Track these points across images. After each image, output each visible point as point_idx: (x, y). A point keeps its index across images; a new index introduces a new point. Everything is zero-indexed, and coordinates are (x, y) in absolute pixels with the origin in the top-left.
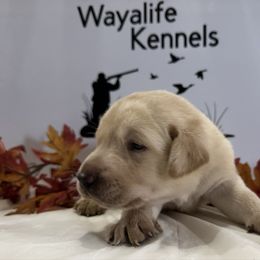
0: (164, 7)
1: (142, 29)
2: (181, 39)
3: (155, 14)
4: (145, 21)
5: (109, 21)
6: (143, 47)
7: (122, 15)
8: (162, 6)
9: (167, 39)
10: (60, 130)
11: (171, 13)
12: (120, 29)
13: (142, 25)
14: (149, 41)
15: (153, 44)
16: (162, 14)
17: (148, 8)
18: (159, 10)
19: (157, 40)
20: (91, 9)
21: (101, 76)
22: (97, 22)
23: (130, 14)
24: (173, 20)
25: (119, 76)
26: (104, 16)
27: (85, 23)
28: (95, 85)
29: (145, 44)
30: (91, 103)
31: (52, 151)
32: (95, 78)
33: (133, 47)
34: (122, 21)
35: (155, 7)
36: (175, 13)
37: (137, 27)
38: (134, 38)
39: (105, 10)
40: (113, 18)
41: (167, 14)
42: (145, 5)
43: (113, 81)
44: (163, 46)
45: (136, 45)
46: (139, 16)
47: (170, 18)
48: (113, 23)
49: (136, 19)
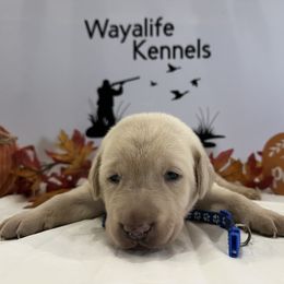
0: (163, 22)
1: (143, 42)
2: (178, 51)
3: (155, 28)
4: (146, 34)
5: (114, 33)
7: (125, 29)
8: (161, 22)
9: (165, 51)
10: (70, 134)
11: (169, 28)
12: (123, 41)
13: (143, 38)
14: (150, 52)
15: (153, 55)
16: (161, 29)
17: (149, 23)
18: (158, 25)
19: (157, 51)
20: (97, 22)
21: (106, 83)
22: (102, 34)
23: (133, 28)
24: (171, 34)
25: (122, 83)
26: (108, 29)
27: (91, 35)
28: (100, 91)
29: (146, 54)
32: (100, 84)
33: (135, 57)
34: (125, 34)
35: (154, 22)
36: (172, 28)
37: (139, 40)
38: (136, 49)
39: (110, 23)
40: (117, 31)
41: (165, 29)
42: (146, 20)
43: (117, 88)
44: (162, 57)
45: (138, 56)
46: (141, 30)
47: (168, 32)
48: (117, 36)
49: (137, 33)
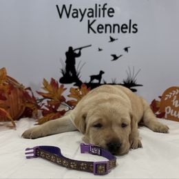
0: (107, 7)
1: (94, 21)
3: (102, 11)
4: (96, 16)
5: (75, 15)
6: (95, 32)
7: (83, 12)
9: (108, 27)
10: (49, 81)
11: (111, 11)
12: (81, 20)
13: (94, 18)
14: (98, 28)
15: (100, 30)
16: (106, 11)
17: (98, 7)
18: (104, 9)
19: (103, 28)
20: (64, 6)
22: (68, 16)
23: (87, 11)
24: (112, 16)
25: (80, 49)
26: (72, 12)
27: (61, 16)
29: (96, 30)
30: (65, 64)
31: (47, 92)
32: (67, 50)
33: (89, 32)
34: (83, 15)
35: (102, 7)
36: (113, 12)
37: (91, 20)
38: (89, 26)
39: (72, 8)
40: (77, 13)
41: (109, 12)
42: (96, 5)
43: (77, 52)
44: (106, 32)
45: (90, 30)
46: (93, 12)
47: (111, 14)
48: (77, 16)
49: (90, 14)
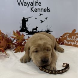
1: (33, 7)
2: (42, 10)
3: (36, 4)
5: (25, 5)
6: (34, 12)
7: (28, 4)
8: (38, 2)
9: (39, 10)
11: (40, 4)
12: (28, 7)
13: (33, 6)
14: (35, 10)
15: (36, 11)
16: (38, 4)
17: (35, 2)
18: (37, 3)
19: (37, 10)
20: (20, 1)
21: (24, 18)
22: (22, 5)
23: (30, 3)
25: (28, 18)
29: (34, 11)
30: (22, 24)
31: (15, 36)
33: (31, 11)
38: (31, 9)
39: (24, 2)
40: (26, 4)
41: (39, 4)
42: (34, 1)
43: (27, 19)
44: (38, 11)
45: (32, 11)
46: (32, 4)
47: (40, 5)
48: (26, 5)
49: (32, 5)
